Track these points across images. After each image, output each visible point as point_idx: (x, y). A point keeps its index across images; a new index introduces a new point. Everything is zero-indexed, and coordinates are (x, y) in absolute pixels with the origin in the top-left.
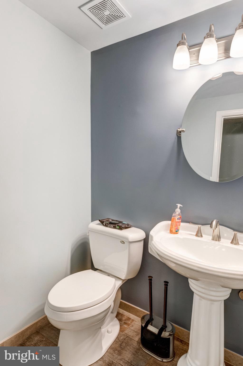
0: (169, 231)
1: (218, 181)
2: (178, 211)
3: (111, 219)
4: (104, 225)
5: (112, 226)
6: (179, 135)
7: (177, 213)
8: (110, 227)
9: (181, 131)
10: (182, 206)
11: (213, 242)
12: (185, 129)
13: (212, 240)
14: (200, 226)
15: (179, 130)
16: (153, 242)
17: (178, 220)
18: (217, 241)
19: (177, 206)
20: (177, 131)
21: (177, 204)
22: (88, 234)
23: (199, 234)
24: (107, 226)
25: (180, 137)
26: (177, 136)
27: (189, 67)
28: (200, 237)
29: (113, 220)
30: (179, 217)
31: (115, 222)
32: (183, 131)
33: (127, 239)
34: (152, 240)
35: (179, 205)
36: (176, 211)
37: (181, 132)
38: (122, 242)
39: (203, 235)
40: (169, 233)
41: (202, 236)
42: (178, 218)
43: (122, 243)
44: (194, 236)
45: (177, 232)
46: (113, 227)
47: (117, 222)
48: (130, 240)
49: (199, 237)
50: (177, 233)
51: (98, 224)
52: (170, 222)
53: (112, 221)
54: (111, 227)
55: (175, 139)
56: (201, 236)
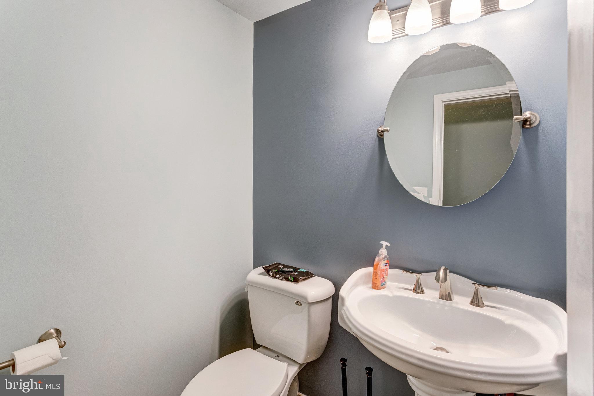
0: (371, 285)
1: (441, 205)
2: (383, 252)
3: (282, 265)
4: (271, 274)
5: (283, 277)
6: (381, 136)
7: (383, 256)
8: (280, 278)
9: (384, 130)
10: (389, 245)
11: (442, 301)
12: (390, 128)
13: (439, 298)
14: (418, 275)
15: (380, 129)
16: (345, 308)
17: (384, 268)
18: (447, 300)
19: (382, 244)
20: (378, 131)
21: (381, 242)
22: (246, 290)
23: (418, 289)
24: (275, 277)
25: (383, 139)
26: (377, 138)
27: (392, 39)
28: (420, 294)
29: (285, 266)
30: (385, 262)
31: (288, 270)
32: (387, 131)
33: (305, 298)
34: (343, 304)
35: (385, 244)
36: (380, 252)
37: (383, 132)
38: (299, 304)
39: (425, 290)
40: (370, 288)
41: (423, 292)
42: (385, 264)
43: (297, 304)
44: (411, 292)
45: (384, 286)
46: (285, 278)
47: (291, 270)
48: (310, 300)
49: (418, 293)
50: (384, 288)
51: (262, 274)
52: (371, 269)
53: (283, 268)
54: (282, 279)
55: (376, 141)
56: (421, 292)
